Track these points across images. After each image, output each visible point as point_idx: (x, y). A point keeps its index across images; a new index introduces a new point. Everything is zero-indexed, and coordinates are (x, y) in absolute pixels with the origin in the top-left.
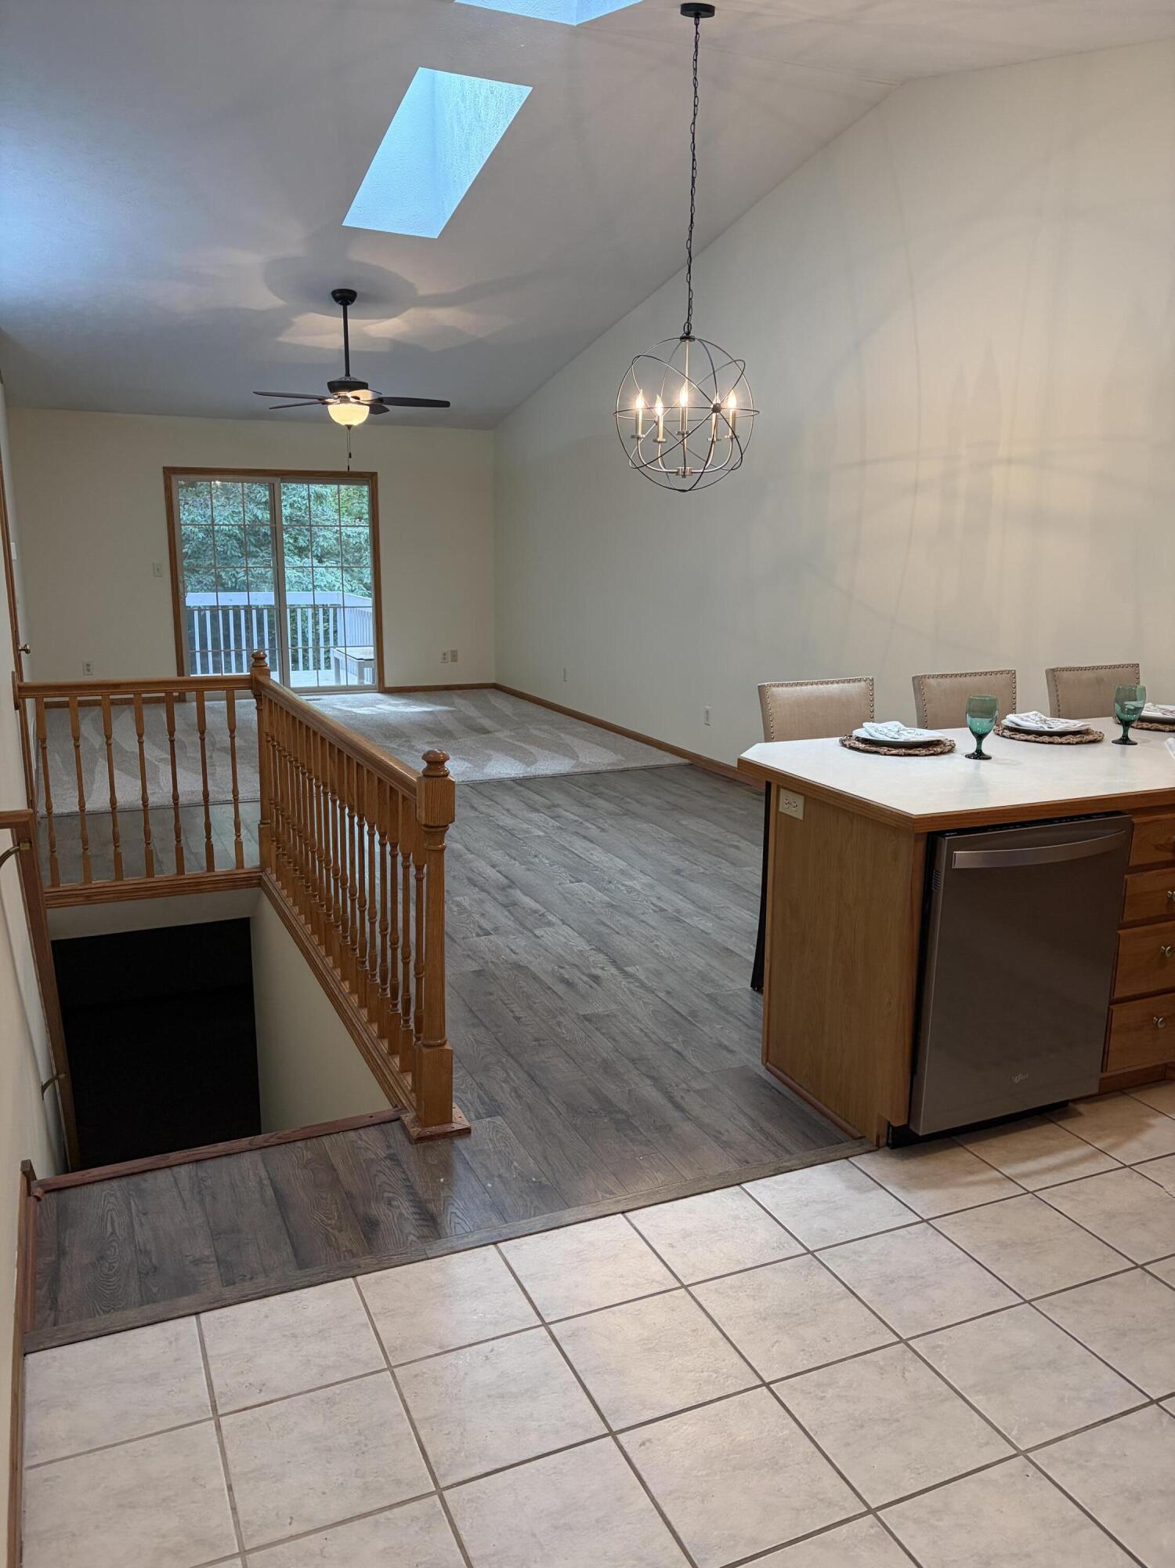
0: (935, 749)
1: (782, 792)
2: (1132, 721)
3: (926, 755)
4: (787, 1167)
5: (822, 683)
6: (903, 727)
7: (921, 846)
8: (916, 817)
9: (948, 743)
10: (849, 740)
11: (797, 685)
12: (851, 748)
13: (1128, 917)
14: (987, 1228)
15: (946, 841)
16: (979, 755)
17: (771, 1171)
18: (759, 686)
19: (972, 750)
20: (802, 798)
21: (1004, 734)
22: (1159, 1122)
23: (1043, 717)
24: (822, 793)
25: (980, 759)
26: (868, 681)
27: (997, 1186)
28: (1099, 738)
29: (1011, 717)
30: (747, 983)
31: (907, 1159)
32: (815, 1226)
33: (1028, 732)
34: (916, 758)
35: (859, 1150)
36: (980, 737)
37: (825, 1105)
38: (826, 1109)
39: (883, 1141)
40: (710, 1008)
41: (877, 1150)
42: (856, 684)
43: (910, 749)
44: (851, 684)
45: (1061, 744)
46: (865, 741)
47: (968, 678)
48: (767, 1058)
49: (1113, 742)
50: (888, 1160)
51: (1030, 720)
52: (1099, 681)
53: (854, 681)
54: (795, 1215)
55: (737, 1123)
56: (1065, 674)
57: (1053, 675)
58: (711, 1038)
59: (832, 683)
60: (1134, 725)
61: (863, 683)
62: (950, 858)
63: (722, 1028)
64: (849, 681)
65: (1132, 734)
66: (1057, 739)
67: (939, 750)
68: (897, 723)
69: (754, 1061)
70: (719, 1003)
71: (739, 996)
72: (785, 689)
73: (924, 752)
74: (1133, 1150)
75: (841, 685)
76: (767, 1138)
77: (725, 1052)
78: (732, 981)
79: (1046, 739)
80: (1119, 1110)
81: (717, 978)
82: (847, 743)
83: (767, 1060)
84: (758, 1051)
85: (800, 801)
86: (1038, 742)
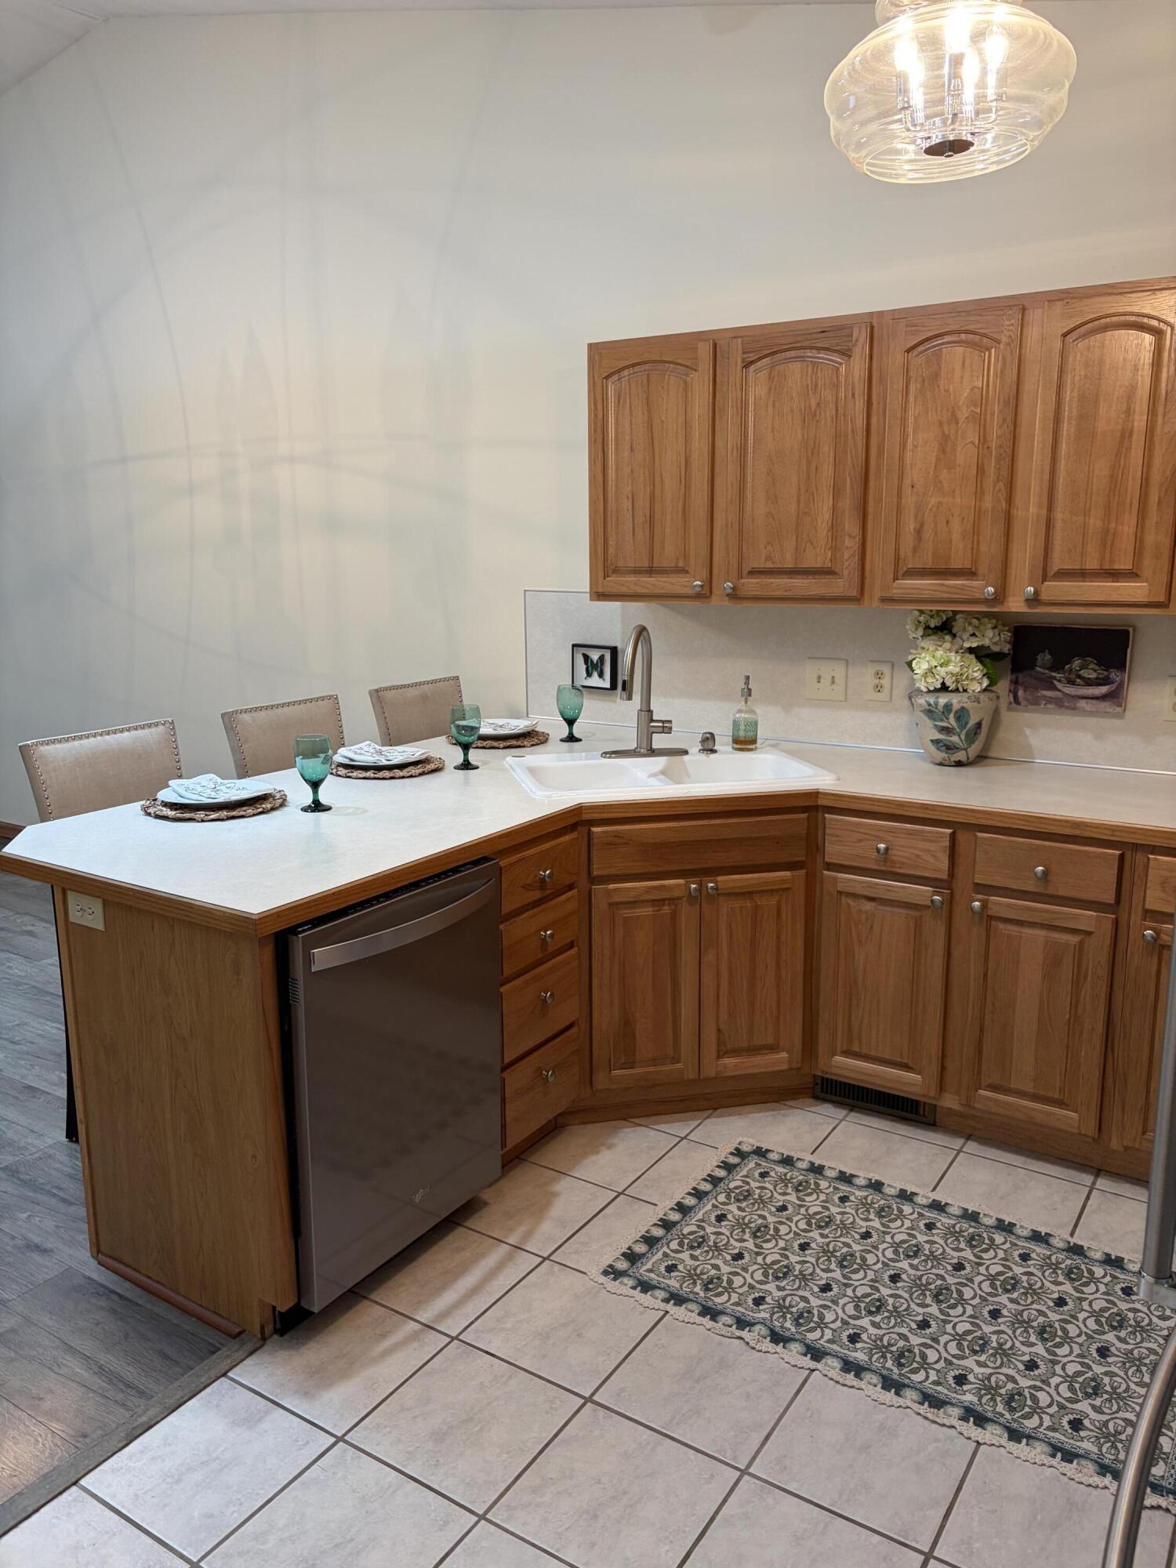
0: (264, 806)
1: (70, 895)
2: (472, 743)
3: (254, 815)
4: (143, 1424)
5: (108, 733)
6: (219, 780)
7: (268, 953)
8: (257, 917)
9: (278, 796)
10: (154, 806)
11: (74, 739)
12: (158, 817)
13: (507, 972)
14: (415, 1417)
15: (300, 940)
16: (317, 807)
17: (120, 1441)
18: (20, 747)
19: (308, 800)
20: (100, 900)
21: (339, 773)
22: (563, 1185)
23: (378, 747)
24: (126, 895)
25: (319, 811)
26: (167, 725)
27: (416, 1345)
28: (441, 766)
29: (342, 751)
30: (61, 1135)
31: (304, 1344)
32: (196, 1514)
33: (365, 768)
34: (241, 820)
35: (241, 1354)
36: (315, 785)
37: (185, 1297)
38: (186, 1303)
39: (269, 1329)
40: (10, 1189)
41: (262, 1345)
42: (153, 730)
43: (232, 809)
44: (147, 731)
45: (403, 777)
46: (173, 806)
47: (286, 709)
48: (98, 1250)
49: (455, 768)
50: (282, 1355)
51: (365, 752)
52: (424, 698)
53: (150, 726)
54: (165, 1506)
55: (64, 1370)
56: (390, 694)
57: (377, 695)
58: (13, 1238)
59: (122, 731)
60: (474, 746)
61: (161, 727)
62: (309, 960)
63: (30, 1216)
64: (143, 727)
65: (474, 756)
66: (398, 773)
67: (269, 806)
68: (212, 776)
69: (79, 1258)
70: (22, 1177)
71: (50, 1156)
72: (58, 746)
73: (250, 811)
74: (546, 1234)
75: (133, 732)
76: (110, 1382)
77: (36, 1257)
78: (40, 1135)
79: (387, 774)
80: (523, 1183)
81: (16, 1138)
82: (151, 810)
83: (99, 1251)
84: (84, 1238)
85: (97, 906)
86: (378, 779)
